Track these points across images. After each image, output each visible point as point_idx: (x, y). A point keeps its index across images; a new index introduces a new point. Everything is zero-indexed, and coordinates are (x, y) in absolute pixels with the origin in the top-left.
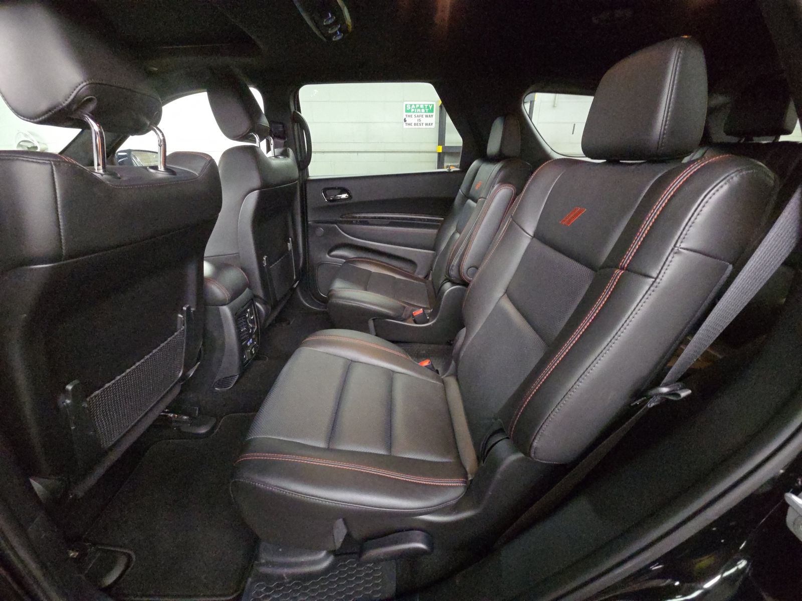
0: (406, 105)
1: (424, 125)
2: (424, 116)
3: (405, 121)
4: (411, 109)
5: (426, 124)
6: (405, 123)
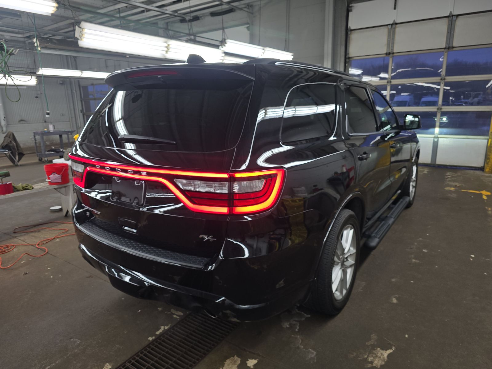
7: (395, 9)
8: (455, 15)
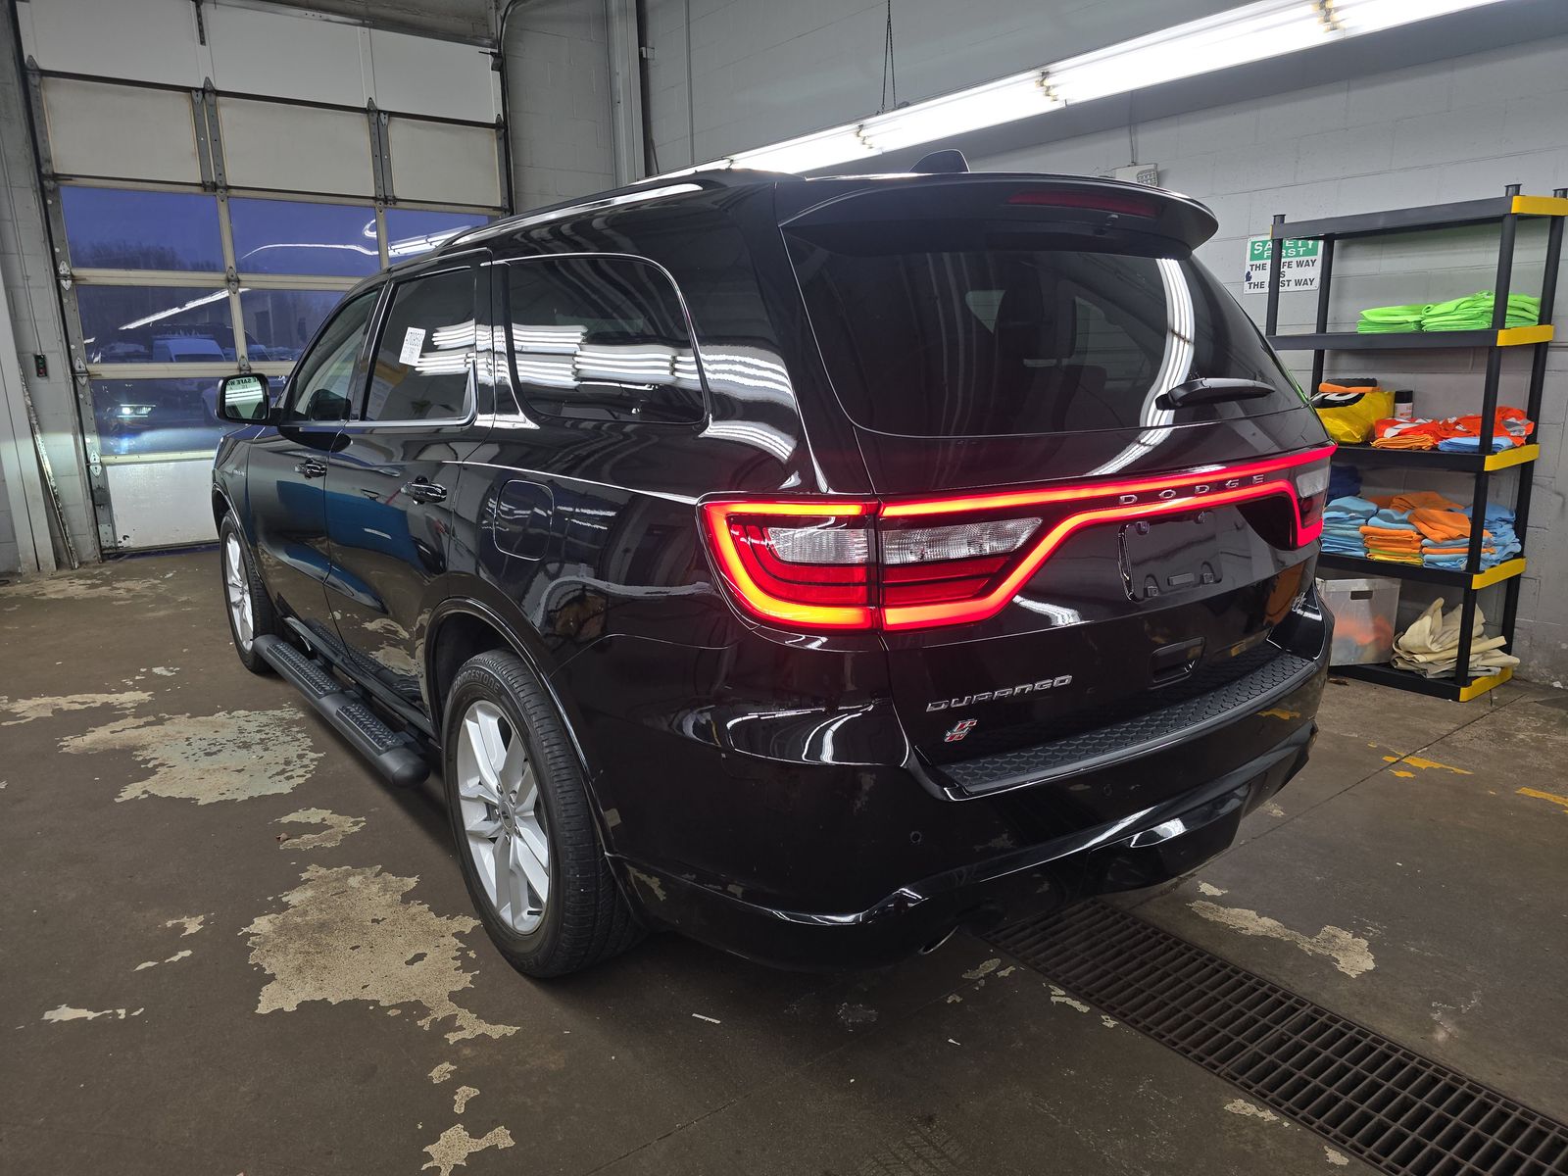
0: (1253, 243)
1: (1292, 283)
2: (1294, 265)
3: (1248, 277)
4: (1263, 251)
5: (1298, 283)
6: (1246, 284)
7: (203, 42)
8: (385, 112)
